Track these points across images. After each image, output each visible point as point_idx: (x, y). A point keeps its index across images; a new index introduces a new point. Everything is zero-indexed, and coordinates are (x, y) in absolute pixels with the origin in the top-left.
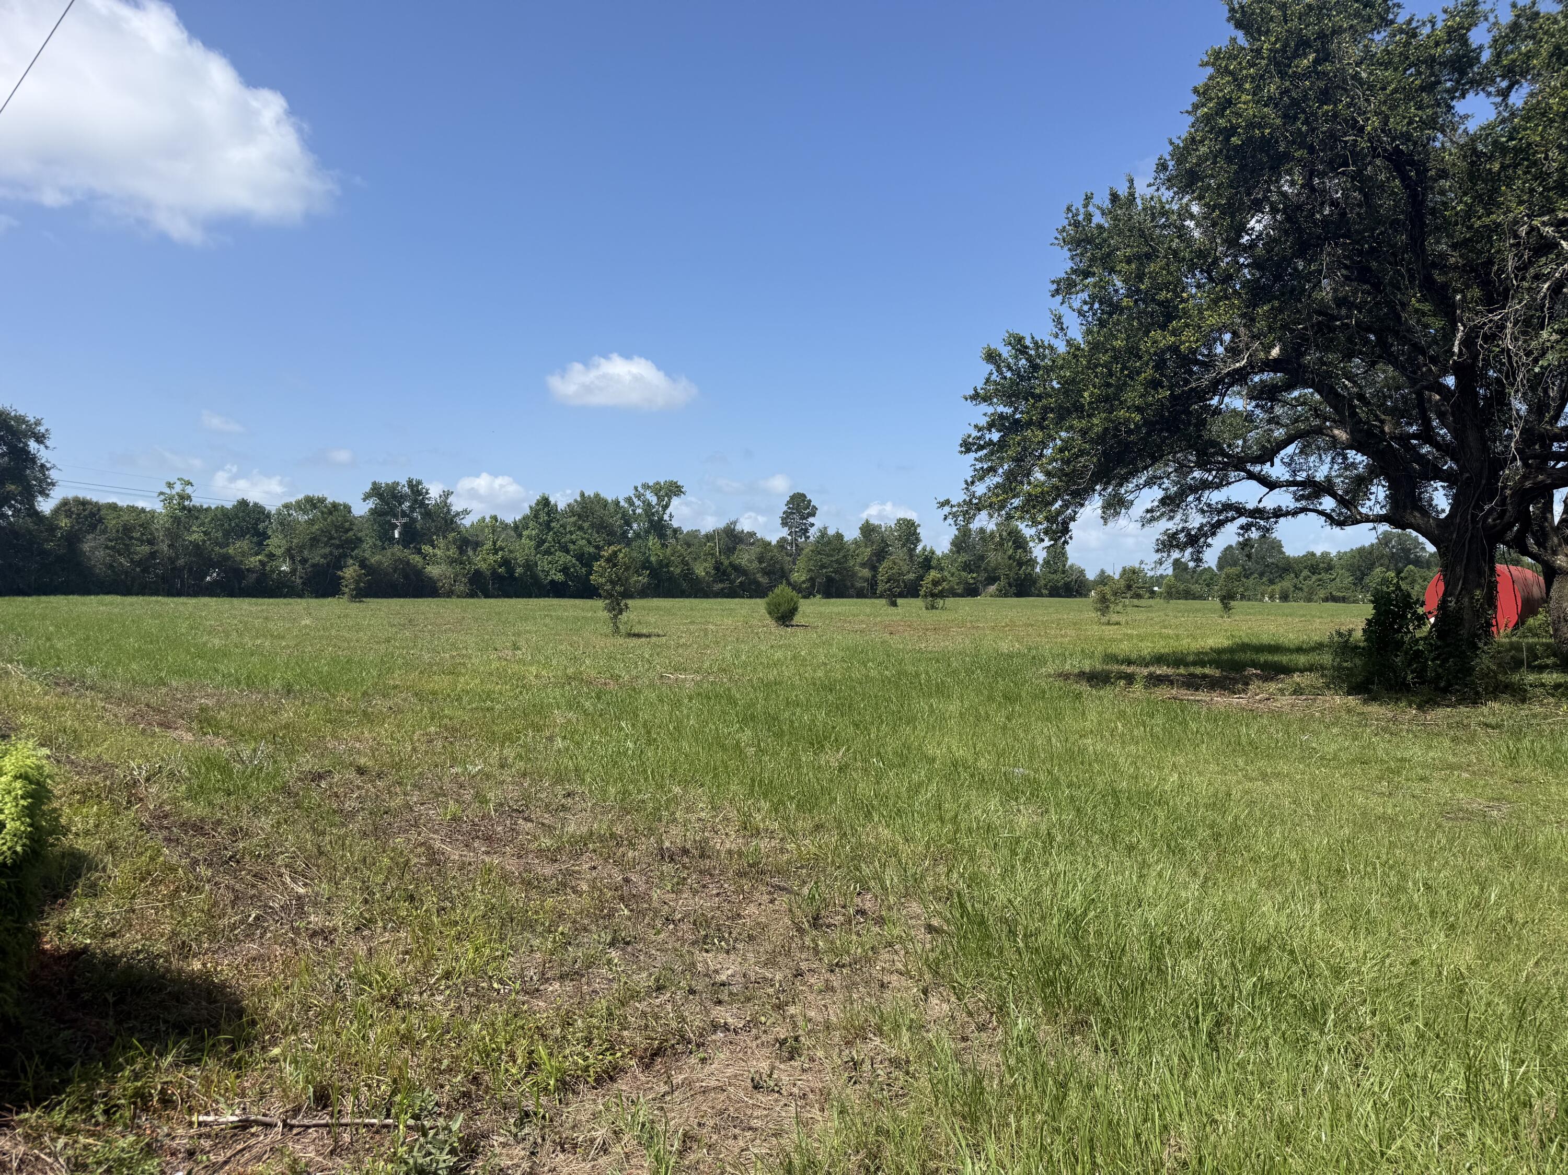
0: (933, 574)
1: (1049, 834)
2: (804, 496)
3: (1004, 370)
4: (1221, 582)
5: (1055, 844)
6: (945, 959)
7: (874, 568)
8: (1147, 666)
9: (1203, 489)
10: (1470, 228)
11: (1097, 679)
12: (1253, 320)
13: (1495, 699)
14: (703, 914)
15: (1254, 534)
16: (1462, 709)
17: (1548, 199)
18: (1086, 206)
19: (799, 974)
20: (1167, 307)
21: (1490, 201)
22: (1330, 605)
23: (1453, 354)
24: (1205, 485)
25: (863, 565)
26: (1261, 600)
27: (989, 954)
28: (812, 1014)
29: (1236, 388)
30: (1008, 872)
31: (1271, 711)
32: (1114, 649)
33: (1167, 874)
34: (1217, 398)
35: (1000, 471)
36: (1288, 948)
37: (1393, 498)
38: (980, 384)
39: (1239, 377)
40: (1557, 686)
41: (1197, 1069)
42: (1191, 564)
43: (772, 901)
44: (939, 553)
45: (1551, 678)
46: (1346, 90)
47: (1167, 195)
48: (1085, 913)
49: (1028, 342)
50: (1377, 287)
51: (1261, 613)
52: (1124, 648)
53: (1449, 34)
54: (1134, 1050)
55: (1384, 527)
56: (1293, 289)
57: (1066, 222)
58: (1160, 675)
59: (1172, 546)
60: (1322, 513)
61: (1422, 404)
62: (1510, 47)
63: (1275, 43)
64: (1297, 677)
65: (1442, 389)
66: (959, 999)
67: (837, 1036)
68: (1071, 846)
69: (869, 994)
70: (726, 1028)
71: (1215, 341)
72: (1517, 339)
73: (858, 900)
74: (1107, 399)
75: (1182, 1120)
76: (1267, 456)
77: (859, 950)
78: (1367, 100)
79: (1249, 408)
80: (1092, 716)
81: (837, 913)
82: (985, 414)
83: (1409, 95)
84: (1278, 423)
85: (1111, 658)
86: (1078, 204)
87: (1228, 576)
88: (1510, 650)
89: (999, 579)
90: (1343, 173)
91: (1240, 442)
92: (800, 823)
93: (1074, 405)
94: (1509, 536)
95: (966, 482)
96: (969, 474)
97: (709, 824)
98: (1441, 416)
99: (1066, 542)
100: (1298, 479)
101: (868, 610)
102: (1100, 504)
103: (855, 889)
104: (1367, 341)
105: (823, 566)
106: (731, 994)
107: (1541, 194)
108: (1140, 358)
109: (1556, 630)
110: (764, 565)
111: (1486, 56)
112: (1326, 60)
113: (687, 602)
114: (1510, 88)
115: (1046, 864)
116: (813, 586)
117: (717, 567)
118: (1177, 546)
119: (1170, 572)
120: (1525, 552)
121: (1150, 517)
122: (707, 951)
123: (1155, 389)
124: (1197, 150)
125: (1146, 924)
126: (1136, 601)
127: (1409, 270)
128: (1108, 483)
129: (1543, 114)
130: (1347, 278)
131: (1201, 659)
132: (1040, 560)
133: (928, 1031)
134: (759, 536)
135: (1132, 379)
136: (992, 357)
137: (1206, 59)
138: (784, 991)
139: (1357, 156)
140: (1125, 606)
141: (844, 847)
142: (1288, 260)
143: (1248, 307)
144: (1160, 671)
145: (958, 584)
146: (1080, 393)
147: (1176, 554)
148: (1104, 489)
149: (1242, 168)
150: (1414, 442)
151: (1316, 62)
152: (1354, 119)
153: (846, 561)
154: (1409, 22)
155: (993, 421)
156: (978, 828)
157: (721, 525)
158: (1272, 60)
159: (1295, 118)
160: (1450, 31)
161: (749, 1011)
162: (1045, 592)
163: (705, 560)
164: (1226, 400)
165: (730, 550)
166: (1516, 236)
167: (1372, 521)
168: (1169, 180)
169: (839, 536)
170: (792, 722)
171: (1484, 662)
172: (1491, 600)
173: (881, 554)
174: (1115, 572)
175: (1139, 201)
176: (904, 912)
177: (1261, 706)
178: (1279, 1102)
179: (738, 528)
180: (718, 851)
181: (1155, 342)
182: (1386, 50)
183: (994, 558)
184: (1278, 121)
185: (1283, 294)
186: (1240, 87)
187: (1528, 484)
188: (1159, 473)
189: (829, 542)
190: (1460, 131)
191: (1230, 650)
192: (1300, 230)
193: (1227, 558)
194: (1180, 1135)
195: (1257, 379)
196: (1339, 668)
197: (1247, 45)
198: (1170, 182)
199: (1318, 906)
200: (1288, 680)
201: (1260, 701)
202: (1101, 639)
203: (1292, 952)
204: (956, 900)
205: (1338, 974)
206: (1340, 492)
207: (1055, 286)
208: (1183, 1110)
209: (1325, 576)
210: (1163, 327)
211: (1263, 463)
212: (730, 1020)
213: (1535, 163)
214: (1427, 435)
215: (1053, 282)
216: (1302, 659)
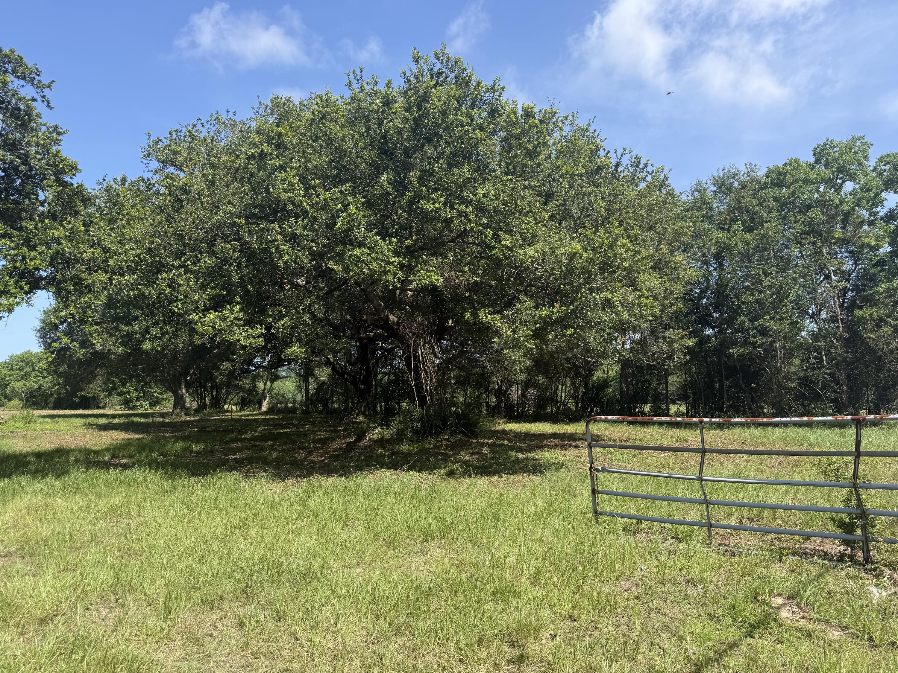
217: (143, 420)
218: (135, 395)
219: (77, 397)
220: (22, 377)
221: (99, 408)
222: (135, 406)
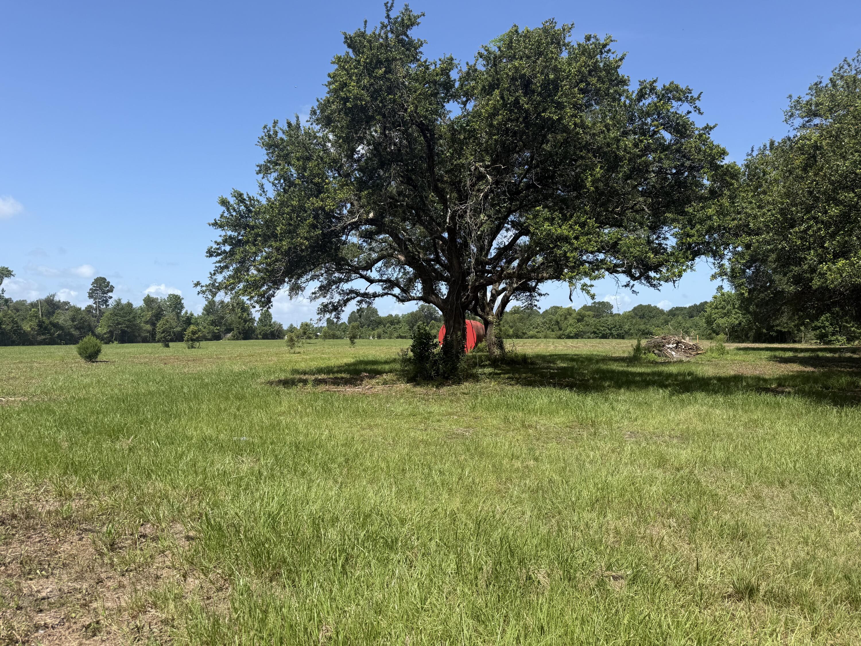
0: (192, 328)
1: (259, 472)
2: (104, 279)
3: (232, 211)
4: (350, 330)
5: (263, 478)
6: (197, 554)
7: (154, 325)
8: (314, 375)
9: (340, 282)
10: (452, 164)
11: (287, 383)
12: (360, 198)
13: (467, 381)
14: (28, 556)
15: (364, 305)
16: (454, 386)
17: (482, 155)
18: (274, 127)
19: (100, 581)
20: (319, 187)
21: (460, 153)
22: (400, 340)
23: (447, 223)
24: (340, 280)
25: (146, 322)
26: (369, 339)
27: (224, 546)
28: (109, 604)
29: (353, 232)
30: (236, 497)
31: (373, 394)
32: (297, 367)
33: (322, 484)
34: (344, 236)
35: (231, 268)
36: (380, 513)
37: (424, 289)
38: (218, 218)
39: (355, 226)
40: (490, 374)
41: (336, 586)
42: (335, 320)
43: (81, 539)
44: (196, 315)
45: (488, 370)
46: (399, 89)
47: (316, 128)
48: (278, 514)
49: (245, 197)
50: (415, 187)
51: (368, 345)
52: (302, 366)
53: (442, 71)
54: (304, 583)
55: (421, 303)
56: (378, 184)
57: (263, 134)
58: (320, 379)
59: (325, 311)
60: (394, 295)
61: (435, 245)
62: (466, 83)
63: (366, 59)
64: (385, 376)
65: (442, 239)
66: (205, 575)
67: (126, 615)
68: (272, 477)
69: (148, 584)
70: (46, 626)
71: (343, 206)
72: (471, 218)
73: (141, 529)
74: (290, 232)
75: (329, 615)
76: (369, 266)
77: (142, 559)
78: (409, 96)
79: (360, 242)
80: (285, 404)
81: (126, 539)
82: (220, 236)
83: (427, 97)
84: (374, 251)
85: (295, 371)
86: (270, 125)
87: (353, 327)
88: (472, 359)
89: (233, 330)
90: (399, 130)
91: (356, 259)
92: (101, 487)
93: (272, 234)
94: (471, 306)
95: (211, 273)
96: (212, 269)
97: (33, 496)
98: (443, 251)
99: (269, 308)
100: (383, 278)
101: (150, 350)
102: (288, 288)
103: (139, 522)
104: (411, 213)
105: (119, 324)
106: (50, 604)
107: (479, 152)
108: (306, 212)
109: (489, 349)
110: (76, 323)
111: (457, 85)
112: (390, 72)
113: (16, 348)
114: (467, 101)
115: (257, 490)
116: (112, 336)
117: (40, 325)
118: (328, 311)
119: (325, 324)
120: (477, 314)
121: (314, 297)
122: (31, 579)
123: (314, 229)
124: (330, 107)
125: (311, 514)
126: (308, 341)
127: (428, 181)
128: (292, 277)
129: (479, 116)
130: (402, 182)
131: (341, 369)
132: (257, 319)
133: (186, 598)
134: (72, 304)
135: (302, 223)
136: (224, 203)
137: (334, 60)
138: (89, 594)
139: (405, 123)
140: (303, 343)
141: (132, 498)
142: (375, 170)
143: (357, 191)
144: (320, 377)
145: (208, 333)
146: (275, 227)
147: (327, 316)
148: (290, 281)
149: (353, 119)
150: (432, 263)
151: (386, 72)
152: (402, 104)
153: (135, 320)
154: (425, 62)
155: (226, 239)
156: (218, 475)
157: (43, 296)
158: (365, 67)
159: (376, 99)
160: (442, 70)
161: (63, 612)
162: (260, 336)
163: (31, 320)
164: (349, 237)
165: (50, 314)
166: (470, 171)
167: (416, 300)
168: (317, 120)
169: (130, 305)
170: (96, 423)
171: (462, 365)
172: (464, 336)
173: (158, 315)
174: (297, 325)
175: (302, 128)
176: (172, 531)
177: (369, 391)
178: (376, 594)
179: (56, 299)
180: (40, 513)
181: (313, 204)
182: (416, 73)
183: (229, 317)
184: (368, 98)
185: (373, 186)
186: (351, 77)
187: (477, 284)
188: (317, 273)
189: (122, 309)
190: (447, 118)
191: (354, 364)
192: (380, 155)
193: (352, 318)
194: (328, 623)
195: (363, 228)
196: (403, 371)
197: (354, 57)
198: (318, 121)
199: (394, 489)
200: (381, 378)
201: (368, 389)
202: (290, 361)
203: (382, 515)
204: (204, 518)
205: (403, 522)
206: (402, 286)
207: (258, 169)
208: (329, 609)
209: (397, 326)
210: (317, 197)
211: (367, 270)
212: (49, 621)
213: (477, 138)
214: (437, 260)
215: (258, 166)
216: (387, 367)
217: (829, 355)
218: (831, 329)
219: (774, 331)
220: (725, 315)
221: (795, 342)
222: (831, 341)
